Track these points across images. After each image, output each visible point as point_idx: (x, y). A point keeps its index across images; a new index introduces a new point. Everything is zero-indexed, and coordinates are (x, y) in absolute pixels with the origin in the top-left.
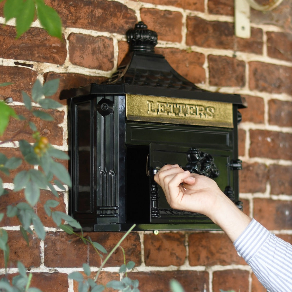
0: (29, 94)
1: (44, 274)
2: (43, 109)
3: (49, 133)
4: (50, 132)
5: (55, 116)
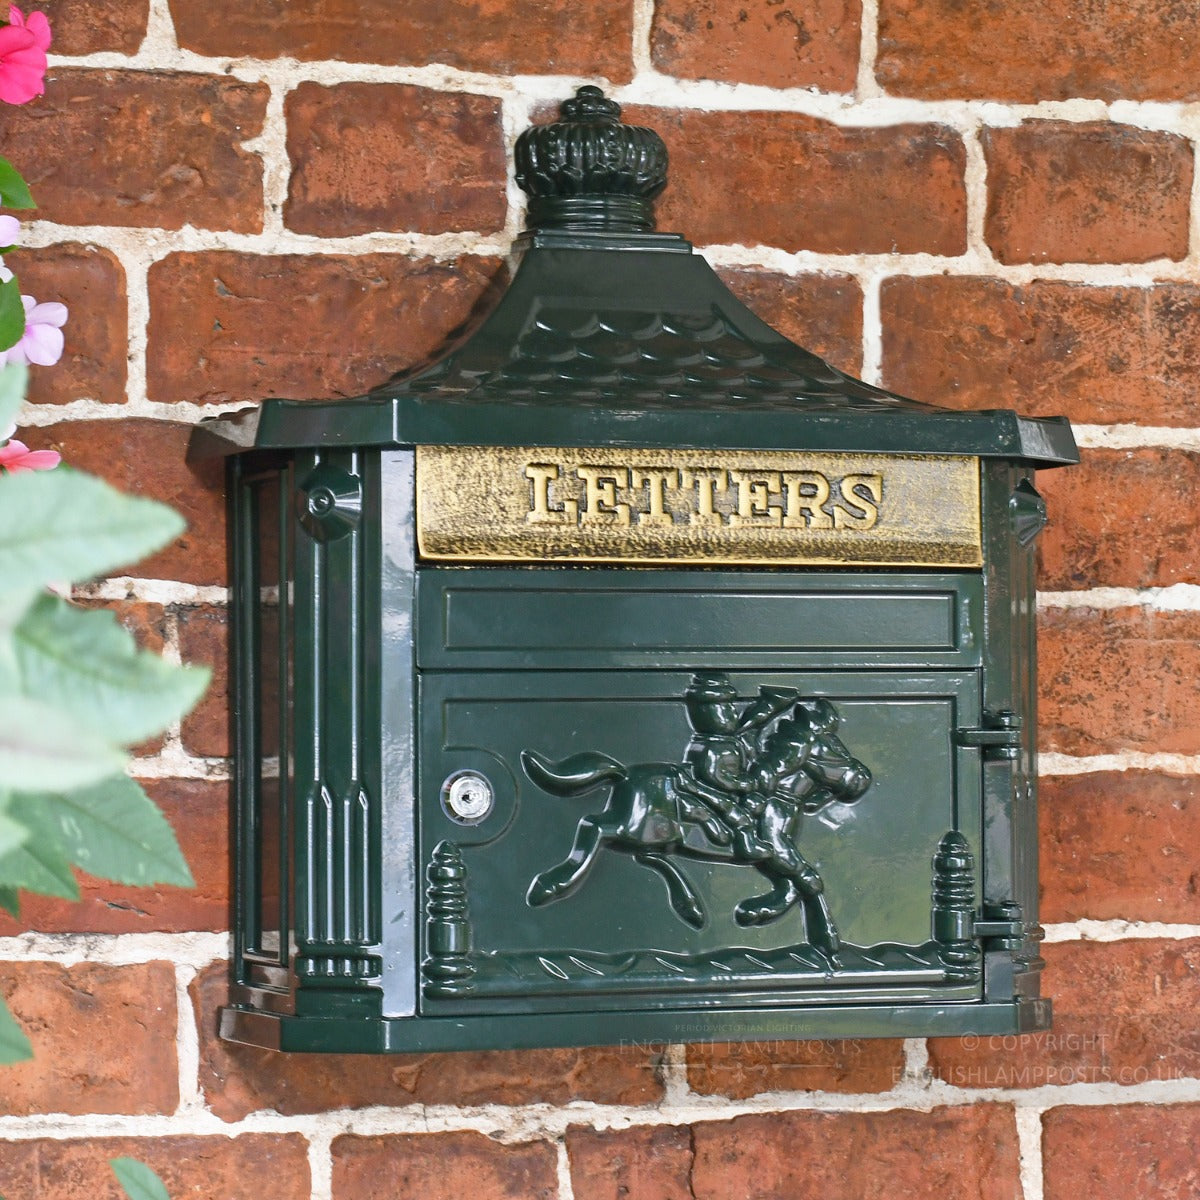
0: (96, 15)
1: (180, 785)
2: (163, 80)
3: (198, 180)
4: (201, 176)
5: (220, 107)
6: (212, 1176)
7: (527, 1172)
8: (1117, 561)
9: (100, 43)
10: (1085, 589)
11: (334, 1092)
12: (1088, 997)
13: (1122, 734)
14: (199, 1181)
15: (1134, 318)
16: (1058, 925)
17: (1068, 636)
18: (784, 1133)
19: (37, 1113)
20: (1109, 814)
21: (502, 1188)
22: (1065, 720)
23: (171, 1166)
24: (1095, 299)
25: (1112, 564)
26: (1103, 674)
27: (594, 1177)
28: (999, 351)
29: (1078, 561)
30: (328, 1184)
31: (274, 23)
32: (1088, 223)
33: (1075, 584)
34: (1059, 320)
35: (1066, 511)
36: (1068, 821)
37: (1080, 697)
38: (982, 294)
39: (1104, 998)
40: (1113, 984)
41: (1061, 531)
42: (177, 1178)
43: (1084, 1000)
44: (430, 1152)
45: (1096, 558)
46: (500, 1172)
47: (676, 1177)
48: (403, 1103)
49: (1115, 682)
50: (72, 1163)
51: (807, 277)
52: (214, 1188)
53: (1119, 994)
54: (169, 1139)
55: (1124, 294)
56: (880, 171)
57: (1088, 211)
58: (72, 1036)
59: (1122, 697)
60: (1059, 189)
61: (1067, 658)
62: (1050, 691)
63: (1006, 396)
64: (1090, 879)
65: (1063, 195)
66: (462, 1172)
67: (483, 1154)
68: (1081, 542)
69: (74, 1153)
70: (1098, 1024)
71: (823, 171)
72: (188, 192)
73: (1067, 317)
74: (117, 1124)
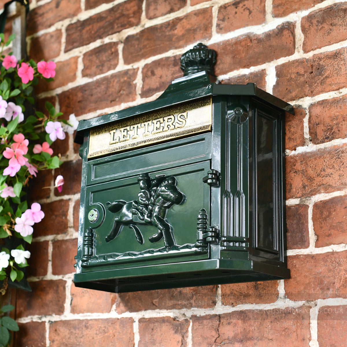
6: (114, 328)
7: (179, 327)
8: (339, 131)
9: (109, 69)
10: (330, 141)
11: (140, 307)
12: (331, 270)
13: (342, 184)
14: (112, 329)
15: (342, 56)
16: (324, 248)
17: (325, 157)
18: (243, 316)
19: (86, 312)
20: (338, 210)
21: (174, 332)
22: (324, 182)
23: (107, 326)
24: (329, 55)
25: (337, 132)
26: (335, 166)
27: (196, 329)
28: (302, 78)
29: (327, 133)
30: (138, 330)
31: (140, 53)
32: (329, 33)
33: (326, 140)
34: (319, 64)
35: (324, 119)
36: (325, 213)
37: (329, 175)
38: (297, 63)
39: (337, 270)
40: (340, 265)
41: (322, 125)
42: (108, 328)
43: (330, 270)
44: (158, 322)
45: (333, 131)
46: (173, 327)
47: (215, 329)
48: (154, 309)
49: (339, 168)
50: (90, 325)
51: (251, 74)
52: (114, 331)
53: (342, 268)
54: (107, 319)
55: (338, 51)
56: (270, 39)
57: (329, 30)
58: (92, 294)
59: (341, 172)
60: (320, 28)
61: (325, 163)
62: (320, 174)
63: (305, 90)
64: (332, 231)
65: (321, 29)
66: (165, 327)
67: (170, 322)
68: (328, 127)
69: (90, 322)
70: (335, 278)
71: (255, 45)
72: (123, 96)
73: (321, 63)
74: (99, 316)
